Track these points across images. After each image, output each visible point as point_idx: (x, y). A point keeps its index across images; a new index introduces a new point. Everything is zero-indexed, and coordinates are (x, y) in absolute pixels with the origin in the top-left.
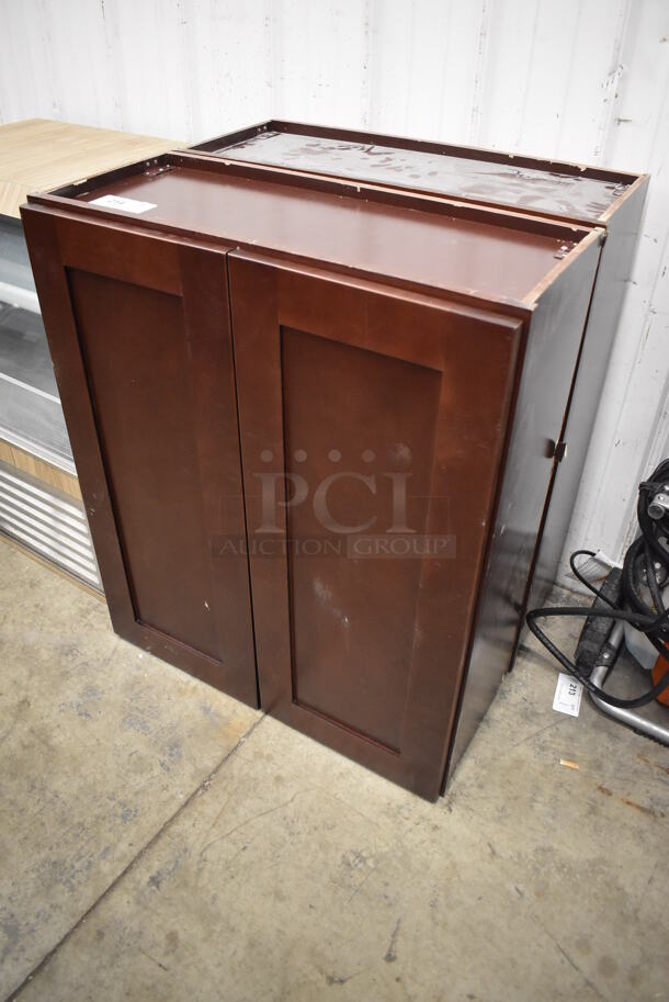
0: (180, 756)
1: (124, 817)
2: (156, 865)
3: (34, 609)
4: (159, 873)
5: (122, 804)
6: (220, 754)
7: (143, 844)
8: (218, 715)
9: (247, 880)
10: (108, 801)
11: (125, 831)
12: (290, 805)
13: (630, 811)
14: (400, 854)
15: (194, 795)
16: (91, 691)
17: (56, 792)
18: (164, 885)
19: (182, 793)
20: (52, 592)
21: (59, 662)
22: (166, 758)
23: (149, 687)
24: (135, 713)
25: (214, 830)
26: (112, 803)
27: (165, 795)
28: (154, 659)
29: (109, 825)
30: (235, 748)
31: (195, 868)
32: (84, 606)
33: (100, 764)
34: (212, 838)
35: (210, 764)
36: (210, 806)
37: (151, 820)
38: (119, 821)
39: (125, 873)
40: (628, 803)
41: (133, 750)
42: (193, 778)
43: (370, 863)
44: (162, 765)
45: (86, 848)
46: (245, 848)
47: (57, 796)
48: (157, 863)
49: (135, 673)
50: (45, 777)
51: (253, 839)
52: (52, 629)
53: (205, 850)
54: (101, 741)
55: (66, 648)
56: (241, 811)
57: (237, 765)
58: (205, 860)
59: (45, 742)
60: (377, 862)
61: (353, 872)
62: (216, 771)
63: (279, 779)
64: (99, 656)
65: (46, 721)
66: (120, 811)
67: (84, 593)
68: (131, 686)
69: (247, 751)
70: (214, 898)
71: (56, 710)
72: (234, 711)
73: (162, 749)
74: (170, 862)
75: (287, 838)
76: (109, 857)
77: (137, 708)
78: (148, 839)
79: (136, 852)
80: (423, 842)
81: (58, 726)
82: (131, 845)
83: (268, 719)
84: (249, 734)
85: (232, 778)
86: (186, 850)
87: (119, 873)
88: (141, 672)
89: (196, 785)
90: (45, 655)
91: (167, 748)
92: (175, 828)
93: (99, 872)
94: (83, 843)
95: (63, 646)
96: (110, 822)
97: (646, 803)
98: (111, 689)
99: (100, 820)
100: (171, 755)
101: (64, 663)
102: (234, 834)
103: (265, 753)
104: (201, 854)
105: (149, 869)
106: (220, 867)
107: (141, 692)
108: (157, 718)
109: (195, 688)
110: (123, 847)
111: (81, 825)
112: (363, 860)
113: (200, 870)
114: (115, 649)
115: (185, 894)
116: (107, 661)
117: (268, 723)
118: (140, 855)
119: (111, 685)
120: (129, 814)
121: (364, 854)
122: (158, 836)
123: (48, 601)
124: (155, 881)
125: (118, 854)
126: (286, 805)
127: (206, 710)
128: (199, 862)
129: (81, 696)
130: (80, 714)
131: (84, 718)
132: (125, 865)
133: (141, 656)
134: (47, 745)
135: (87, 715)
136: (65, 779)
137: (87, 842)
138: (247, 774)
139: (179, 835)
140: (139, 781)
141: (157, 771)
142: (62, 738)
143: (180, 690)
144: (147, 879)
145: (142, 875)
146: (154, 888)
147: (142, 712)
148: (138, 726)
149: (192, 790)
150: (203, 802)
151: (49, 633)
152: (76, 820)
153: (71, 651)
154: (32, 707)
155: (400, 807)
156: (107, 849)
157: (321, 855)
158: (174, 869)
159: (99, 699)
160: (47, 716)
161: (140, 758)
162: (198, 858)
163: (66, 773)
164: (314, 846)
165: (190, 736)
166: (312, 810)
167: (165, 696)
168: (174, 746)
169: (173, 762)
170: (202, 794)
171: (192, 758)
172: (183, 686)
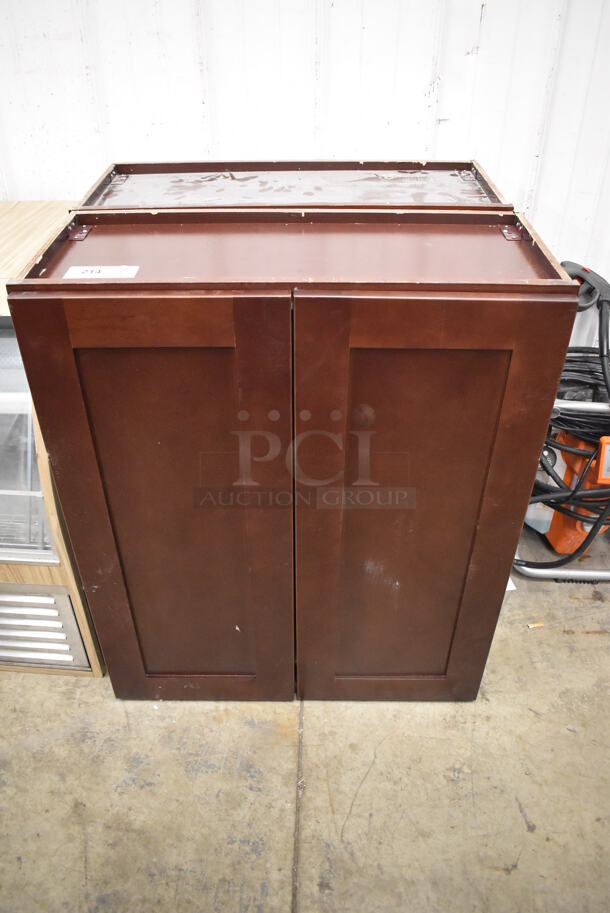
0: (261, 773)
1: (255, 850)
2: (315, 873)
3: (13, 716)
4: (321, 878)
5: (245, 841)
6: (291, 753)
7: (289, 863)
8: (266, 722)
9: (393, 838)
10: (230, 846)
11: (266, 861)
12: (377, 761)
13: (593, 638)
14: (480, 751)
15: (298, 798)
16: (134, 762)
17: (176, 867)
18: (333, 884)
19: (286, 802)
20: (19, 690)
21: (82, 752)
22: (250, 781)
23: (185, 730)
24: (191, 759)
25: (338, 816)
26: (236, 846)
27: (275, 813)
28: (170, 704)
29: (248, 866)
30: (300, 742)
31: (346, 856)
32: (64, 688)
33: (197, 819)
34: (341, 823)
35: (292, 766)
36: (318, 799)
37: (281, 839)
38: (254, 857)
39: (294, 896)
40: (588, 633)
41: (216, 791)
42: (286, 784)
43: (466, 770)
44: (251, 789)
45: (245, 897)
46: (371, 815)
47: (180, 870)
48: (314, 870)
49: (162, 725)
50: (155, 860)
51: (371, 804)
52: (49, 725)
53: (342, 836)
54: (181, 799)
55: (78, 736)
56: (345, 788)
57: (313, 755)
58: (349, 843)
59: (128, 829)
60: (470, 766)
61: (460, 784)
62: (299, 767)
63: (353, 747)
64: (117, 727)
65: (114, 811)
66: (247, 848)
67: (54, 677)
68: (168, 737)
69: (311, 739)
70: (380, 867)
71: (115, 796)
72: (275, 712)
73: (240, 777)
74: (323, 862)
75: (395, 787)
76: (271, 891)
77: (191, 754)
78: (290, 856)
79: (289, 873)
80: (488, 733)
81: (130, 809)
82: (280, 870)
83: (307, 703)
84: (301, 724)
85: (317, 766)
86: (328, 846)
87: (290, 898)
88: (167, 720)
89: (293, 789)
90: (61, 752)
91: (244, 773)
92: (306, 833)
93: (272, 909)
94: (238, 894)
95: (72, 735)
96: (246, 862)
97: (597, 627)
98: (151, 749)
99: (237, 867)
100: (252, 777)
101: (86, 750)
102: (354, 808)
103: (326, 732)
104: (342, 841)
105: (311, 879)
106: (365, 841)
107: (181, 738)
108: (215, 753)
109: (226, 710)
110: (275, 875)
111: (223, 881)
112: (460, 771)
113: (352, 854)
114: (126, 712)
115: (355, 880)
116: (127, 727)
117: (309, 707)
118: (295, 875)
119: (150, 746)
120: (258, 847)
121: (457, 766)
122: (297, 850)
123: (21, 700)
124: (324, 885)
125: (276, 885)
126: (374, 762)
127: (251, 723)
128: (346, 848)
129: (129, 771)
130: (142, 787)
131: (147, 788)
132: (289, 889)
133: (156, 707)
134: (133, 831)
135: (150, 784)
136: (175, 851)
137: (242, 891)
138: (326, 757)
139: (313, 837)
140: (242, 814)
141: (251, 796)
142: (142, 817)
143: (214, 718)
144: (317, 888)
145: (310, 888)
146: (327, 891)
147: (197, 755)
148: (204, 769)
149: (294, 795)
150: (310, 799)
151: (49, 729)
152: (216, 879)
153: (85, 735)
154: (88, 805)
155: (454, 717)
156: (264, 887)
157: (428, 785)
158: (331, 867)
159: (148, 764)
160: (111, 806)
161: (227, 794)
162: (342, 846)
163: (172, 845)
164: (419, 782)
165: (255, 752)
166: (396, 756)
167: (206, 731)
168: (248, 767)
169: (258, 782)
170: (304, 793)
171: (272, 769)
172: (214, 714)
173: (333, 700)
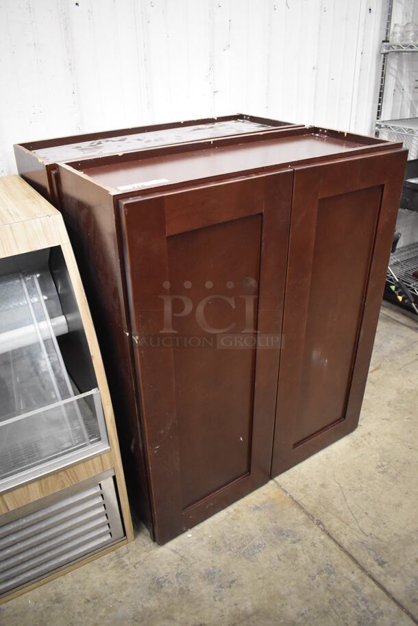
0: (290, 531)
1: (330, 573)
2: (370, 560)
3: (91, 605)
4: (377, 560)
5: (320, 572)
6: (295, 510)
7: (354, 566)
8: (265, 503)
9: (387, 517)
10: (315, 580)
11: (342, 574)
12: (342, 485)
14: (381, 451)
15: (324, 530)
16: (209, 576)
17: (298, 615)
18: (384, 559)
19: (320, 536)
20: (77, 586)
21: (167, 594)
22: (289, 539)
23: (223, 537)
24: (243, 550)
25: (351, 525)
26: (318, 578)
27: (319, 545)
28: (196, 528)
29: (335, 583)
30: (294, 500)
31: (376, 541)
32: (112, 564)
33: (282, 581)
34: (357, 527)
35: (302, 517)
36: (334, 524)
37: (336, 556)
38: (333, 576)
39: (374, 580)
41: (276, 557)
42: (310, 527)
43: (384, 463)
44: (294, 542)
45: (351, 600)
46: (366, 513)
47: (303, 614)
48: (369, 560)
49: (205, 543)
50: (282, 621)
51: (361, 508)
52: (124, 593)
53: (364, 533)
54: (260, 576)
55: (154, 586)
56: (340, 509)
57: (307, 503)
58: (371, 534)
59: (248, 617)
60: (385, 461)
61: (389, 471)
62: (308, 514)
63: (323, 486)
64: (176, 564)
65: (227, 613)
66: (325, 575)
67: (96, 561)
68: (215, 548)
69: (299, 496)
70: (396, 535)
71: (218, 604)
72: (264, 494)
73: (281, 540)
74: (369, 553)
75: (363, 492)
76: (360, 587)
77: (240, 548)
78: (350, 562)
79: (359, 571)
80: (376, 441)
81: (236, 604)
82: (353, 573)
83: (277, 479)
84: (285, 491)
85: (314, 507)
86: (363, 543)
87: (373, 583)
88: (205, 538)
89: (316, 527)
90: (153, 604)
91: (281, 537)
92: (346, 545)
93: (370, 595)
94: (346, 602)
95: (150, 588)
96: (333, 582)
98: (212, 561)
99: (330, 588)
100: (288, 536)
101: (170, 591)
102: (355, 515)
103: (302, 487)
104: (367, 536)
105: (372, 565)
106: (377, 528)
107: (225, 542)
108: (253, 538)
109: (235, 510)
110: (353, 578)
111: (330, 602)
112: (382, 465)
113: (377, 538)
114: (172, 551)
115: (392, 549)
116: (183, 559)
117: (280, 480)
118: (363, 569)
119: (210, 560)
120: (330, 570)
121: (379, 464)
122: (350, 556)
123: (87, 591)
124: (381, 564)
125: (359, 581)
126: (341, 487)
127: (257, 508)
128: (372, 537)
129: (212, 583)
130: (230, 587)
131: (234, 585)
132: (368, 579)
133: (190, 536)
134: (252, 615)
135: (233, 582)
136: (289, 607)
137: (346, 599)
138: (315, 500)
139: (351, 544)
140: (303, 559)
141: (298, 546)
142: (249, 604)
143: (233, 519)
144: (380, 567)
145: (377, 570)
146: (386, 565)
147: (244, 546)
148: (256, 550)
149: (319, 530)
150: (330, 526)
151: (128, 596)
152: (326, 603)
153: (158, 583)
154: (206, 622)
155: (354, 442)
156: (354, 587)
157: (376, 481)
158: (375, 552)
159: (220, 571)
160: (222, 611)
161: (285, 555)
162: (369, 537)
163: (283, 605)
164: (371, 483)
165: (275, 522)
166: (347, 477)
167: (235, 529)
168: (280, 532)
169: (294, 536)
170: (323, 526)
171: (294, 525)
172: (230, 517)
173: (289, 469)
